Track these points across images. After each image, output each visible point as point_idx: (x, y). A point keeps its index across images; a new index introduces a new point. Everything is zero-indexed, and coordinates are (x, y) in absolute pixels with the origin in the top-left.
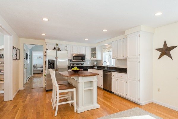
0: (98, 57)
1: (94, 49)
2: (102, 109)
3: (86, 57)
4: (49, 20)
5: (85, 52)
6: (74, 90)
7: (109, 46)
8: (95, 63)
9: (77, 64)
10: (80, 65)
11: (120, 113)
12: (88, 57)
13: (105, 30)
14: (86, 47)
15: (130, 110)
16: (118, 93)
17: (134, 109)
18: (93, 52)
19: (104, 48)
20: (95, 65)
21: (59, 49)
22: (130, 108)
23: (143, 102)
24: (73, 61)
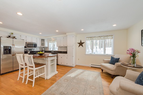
0: (46, 45)
1: (43, 40)
2: (59, 73)
3: (37, 45)
4: (23, 15)
5: (37, 42)
6: (45, 66)
7: (53, 39)
8: (43, 49)
9: (29, 50)
10: (32, 50)
11: (68, 72)
12: (39, 45)
13: (57, 31)
14: (37, 38)
15: (71, 70)
16: (62, 64)
17: (72, 69)
18: (42, 42)
19: (50, 40)
20: (43, 50)
21: (14, 37)
22: (71, 69)
23: (74, 66)
24: (27, 47)
